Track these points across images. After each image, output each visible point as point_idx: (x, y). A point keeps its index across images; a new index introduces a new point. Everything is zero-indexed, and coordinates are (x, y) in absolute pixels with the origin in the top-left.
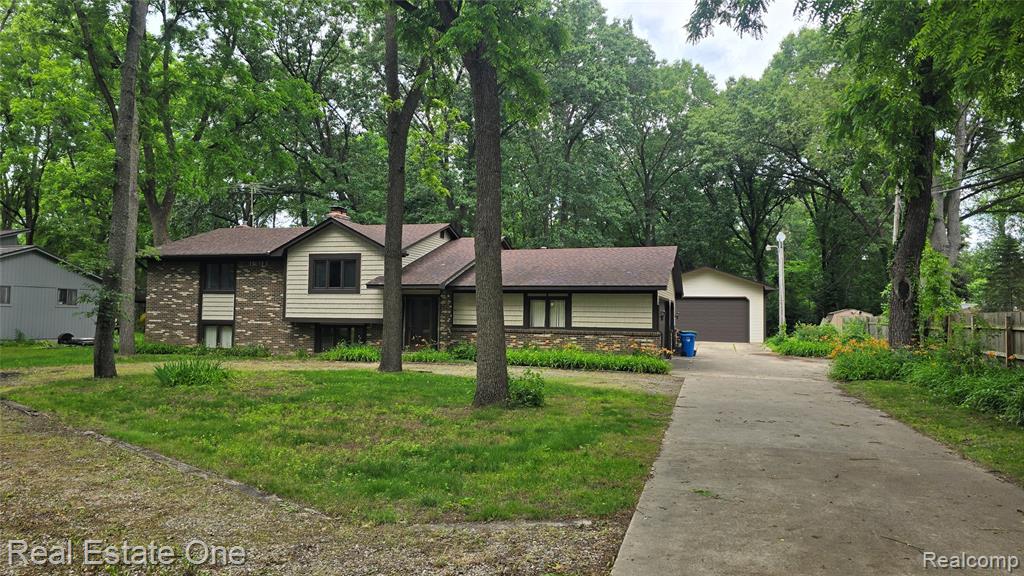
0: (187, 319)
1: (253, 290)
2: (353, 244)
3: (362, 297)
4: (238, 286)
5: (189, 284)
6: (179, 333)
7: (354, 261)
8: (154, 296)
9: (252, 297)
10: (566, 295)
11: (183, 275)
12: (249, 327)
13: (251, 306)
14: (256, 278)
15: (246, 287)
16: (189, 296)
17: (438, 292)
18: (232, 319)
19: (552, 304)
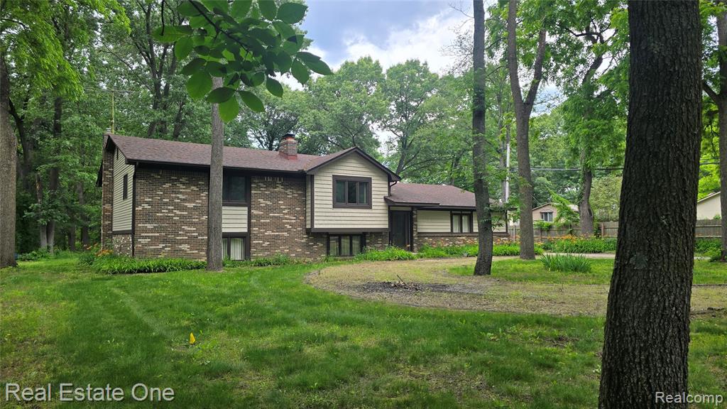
0: (194, 232)
1: (269, 203)
2: (364, 170)
3: (374, 211)
4: (253, 200)
5: (197, 196)
6: (185, 247)
7: (366, 183)
8: (146, 206)
9: (268, 209)
10: (470, 212)
11: (187, 185)
12: (265, 238)
13: (268, 218)
14: (272, 193)
15: (261, 200)
16: (195, 208)
17: (409, 209)
18: (246, 230)
19: (463, 218)
